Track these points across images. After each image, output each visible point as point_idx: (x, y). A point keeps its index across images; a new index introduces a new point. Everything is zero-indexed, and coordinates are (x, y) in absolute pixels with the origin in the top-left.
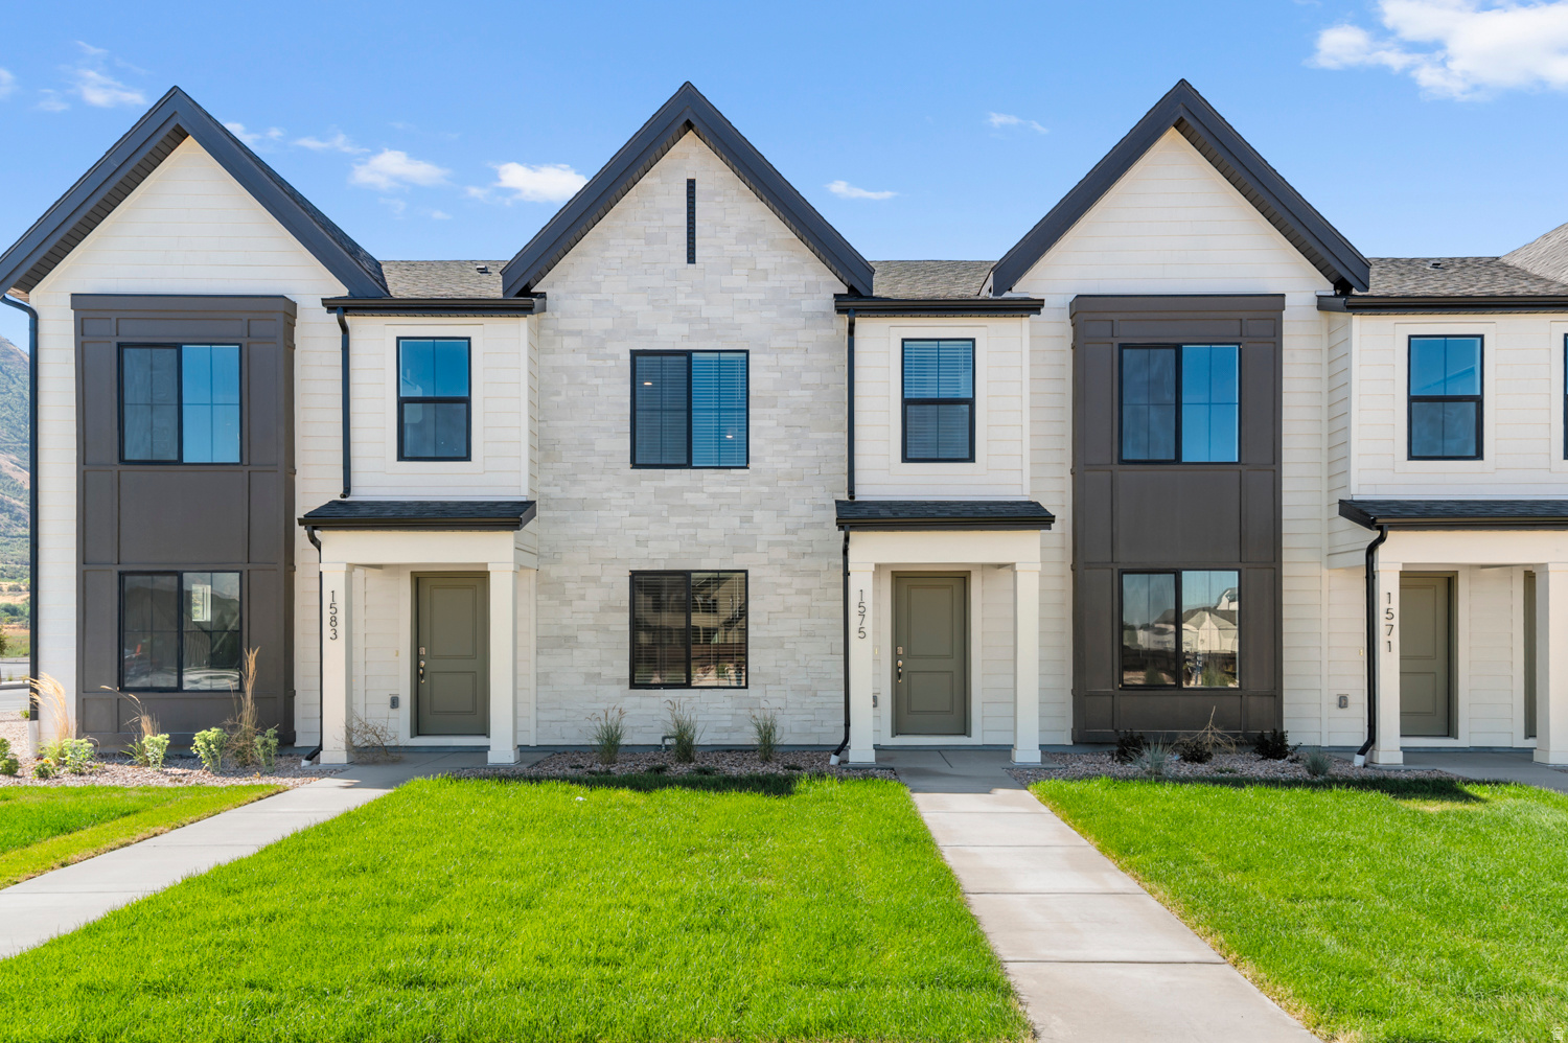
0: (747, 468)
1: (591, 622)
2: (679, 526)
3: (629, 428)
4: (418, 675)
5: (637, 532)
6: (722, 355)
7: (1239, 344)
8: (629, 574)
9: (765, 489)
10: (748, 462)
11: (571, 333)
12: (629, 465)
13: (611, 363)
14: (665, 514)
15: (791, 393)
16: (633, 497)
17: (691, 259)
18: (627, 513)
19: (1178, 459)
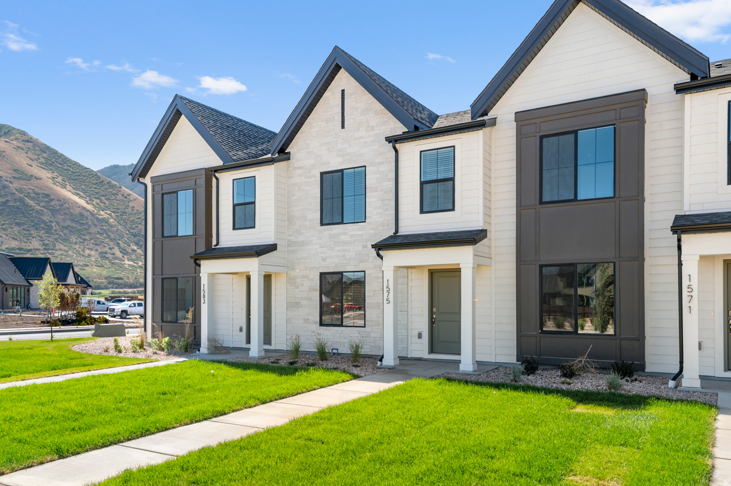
0: (365, 222)
1: (305, 296)
2: (338, 251)
3: (319, 208)
5: (322, 255)
6: (356, 169)
7: (614, 125)
8: (319, 274)
9: (373, 232)
10: (365, 219)
11: (299, 168)
12: (320, 225)
13: (313, 179)
14: (333, 246)
15: (383, 184)
16: (321, 239)
17: (343, 127)
18: (318, 246)
19: (575, 199)
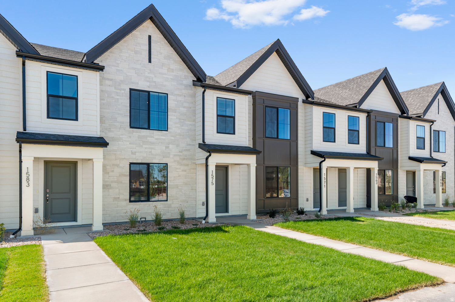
0: (167, 131)
1: (116, 180)
2: (146, 148)
3: (129, 114)
4: (46, 200)
5: (132, 150)
6: (159, 94)
7: (290, 109)
8: (129, 163)
9: (173, 138)
10: (167, 129)
11: (108, 79)
12: (129, 127)
13: (123, 92)
14: (141, 144)
15: (180, 109)
16: (131, 138)
17: (150, 61)
18: (129, 143)
19: (278, 137)
